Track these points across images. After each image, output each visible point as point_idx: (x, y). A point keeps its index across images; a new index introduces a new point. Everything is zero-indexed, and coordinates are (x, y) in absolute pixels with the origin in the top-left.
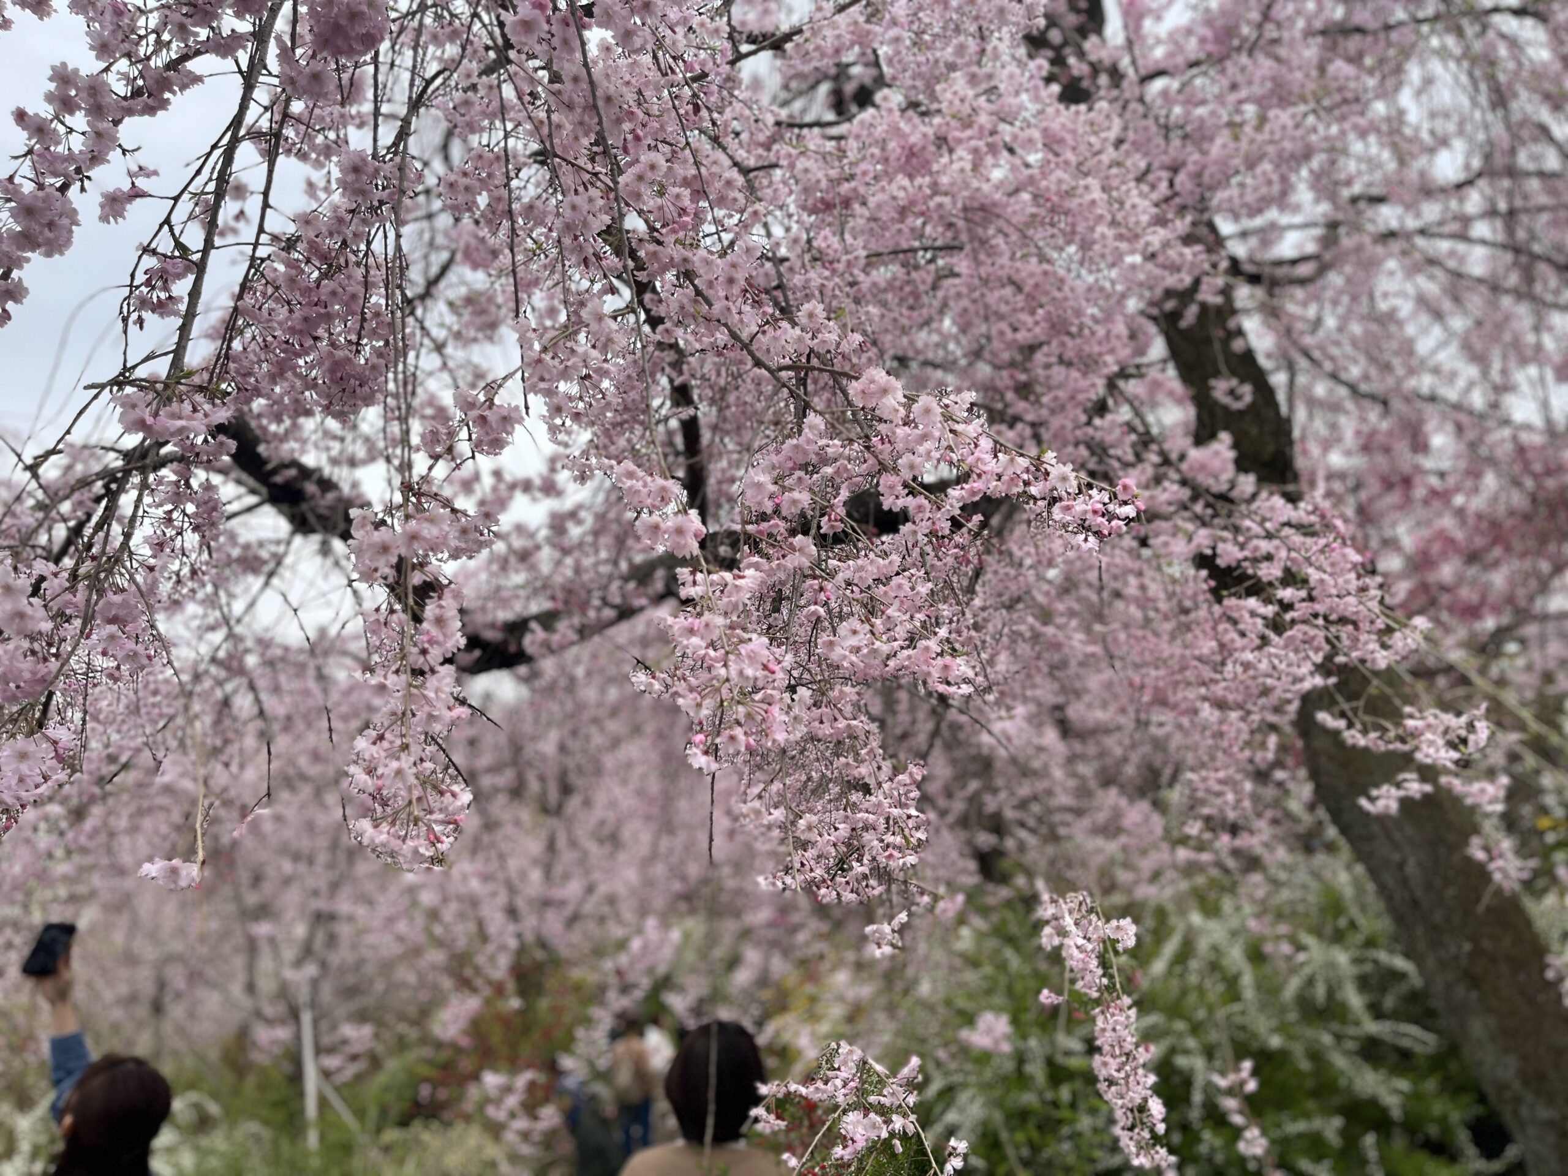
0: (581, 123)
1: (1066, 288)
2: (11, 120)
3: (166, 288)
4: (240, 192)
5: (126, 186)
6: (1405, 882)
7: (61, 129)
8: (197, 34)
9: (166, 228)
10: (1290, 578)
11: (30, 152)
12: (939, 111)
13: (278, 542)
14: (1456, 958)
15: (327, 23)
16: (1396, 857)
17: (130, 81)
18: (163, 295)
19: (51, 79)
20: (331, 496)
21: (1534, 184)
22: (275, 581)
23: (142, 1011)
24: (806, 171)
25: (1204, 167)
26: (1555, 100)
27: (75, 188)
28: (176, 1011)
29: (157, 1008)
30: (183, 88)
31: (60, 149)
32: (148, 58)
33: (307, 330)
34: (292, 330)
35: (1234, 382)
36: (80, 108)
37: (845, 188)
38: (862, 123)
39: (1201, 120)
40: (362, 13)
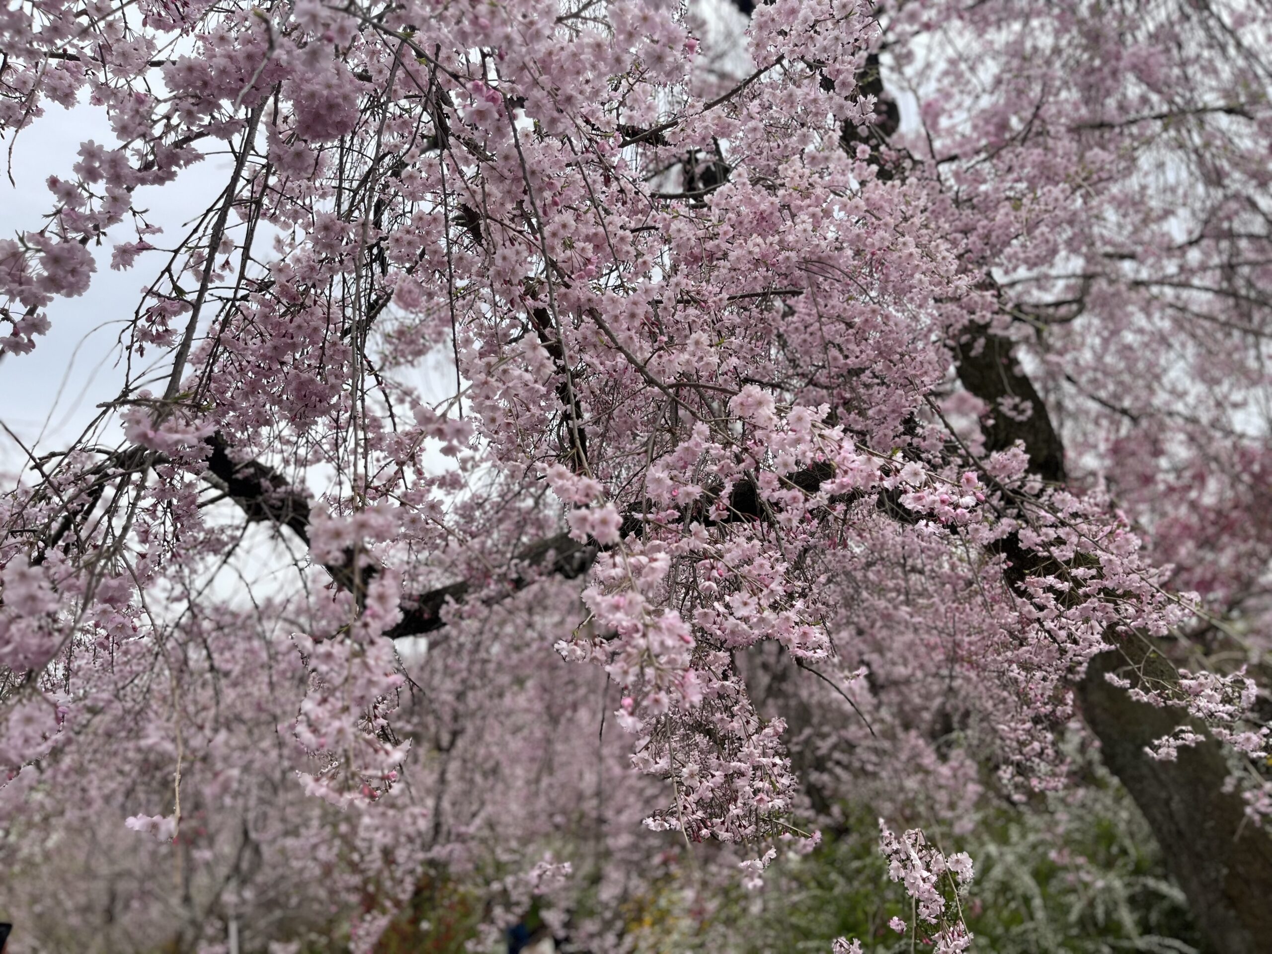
0: (509, 192)
1: (891, 323)
2: (45, 186)
3: (163, 323)
4: (228, 246)
5: (135, 241)
6: (1171, 816)
7: (85, 194)
8: (201, 120)
9: (167, 275)
10: (1081, 560)
11: (59, 212)
12: (783, 185)
13: (237, 528)
14: (1216, 880)
15: (309, 112)
16: (1163, 795)
17: (142, 156)
18: (161, 329)
19: (80, 154)
20: (282, 489)
21: (1243, 244)
22: (231, 560)
23: (97, 919)
24: (679, 231)
25: (990, 232)
26: (1262, 180)
27: (92, 242)
28: (125, 920)
29: (110, 917)
30: (187, 163)
31: (82, 210)
32: (160, 138)
33: (276, 356)
34: (264, 357)
35: (1017, 400)
36: (102, 177)
37: (710, 245)
38: (721, 193)
39: (986, 194)
40: (339, 105)
